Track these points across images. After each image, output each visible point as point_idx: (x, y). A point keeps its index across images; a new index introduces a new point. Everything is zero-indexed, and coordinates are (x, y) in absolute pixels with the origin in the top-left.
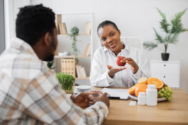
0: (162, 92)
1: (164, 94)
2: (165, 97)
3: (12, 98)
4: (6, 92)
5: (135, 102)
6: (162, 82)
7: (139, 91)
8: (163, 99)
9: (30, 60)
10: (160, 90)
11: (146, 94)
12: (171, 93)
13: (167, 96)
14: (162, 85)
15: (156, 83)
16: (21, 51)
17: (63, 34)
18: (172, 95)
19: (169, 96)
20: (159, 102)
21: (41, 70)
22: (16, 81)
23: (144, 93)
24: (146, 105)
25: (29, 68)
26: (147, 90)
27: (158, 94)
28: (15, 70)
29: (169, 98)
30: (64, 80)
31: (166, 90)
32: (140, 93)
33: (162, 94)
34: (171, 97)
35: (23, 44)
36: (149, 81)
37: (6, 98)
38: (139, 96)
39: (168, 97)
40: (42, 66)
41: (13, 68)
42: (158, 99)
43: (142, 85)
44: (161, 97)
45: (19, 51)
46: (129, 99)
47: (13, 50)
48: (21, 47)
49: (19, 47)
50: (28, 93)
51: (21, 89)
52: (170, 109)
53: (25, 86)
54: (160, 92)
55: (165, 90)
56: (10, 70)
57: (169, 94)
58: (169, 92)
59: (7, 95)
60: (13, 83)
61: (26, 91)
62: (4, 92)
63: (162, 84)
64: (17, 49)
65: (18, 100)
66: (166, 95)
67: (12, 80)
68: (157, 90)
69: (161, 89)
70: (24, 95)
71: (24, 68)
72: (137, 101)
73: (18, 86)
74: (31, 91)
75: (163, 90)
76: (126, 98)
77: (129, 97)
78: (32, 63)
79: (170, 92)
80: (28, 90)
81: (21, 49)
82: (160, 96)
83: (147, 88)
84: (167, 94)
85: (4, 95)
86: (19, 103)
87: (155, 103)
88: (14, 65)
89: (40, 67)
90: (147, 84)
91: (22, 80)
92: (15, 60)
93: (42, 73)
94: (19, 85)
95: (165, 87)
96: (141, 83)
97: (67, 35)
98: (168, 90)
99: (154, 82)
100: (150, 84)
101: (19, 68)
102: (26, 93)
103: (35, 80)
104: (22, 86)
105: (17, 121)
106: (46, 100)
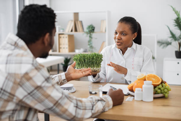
0: (159, 89)
1: (161, 90)
2: (162, 93)
3: (7, 92)
6: (160, 79)
8: (160, 95)
9: (22, 55)
10: (158, 87)
11: (142, 90)
12: (168, 90)
13: (164, 92)
14: (160, 82)
15: (154, 79)
16: (15, 47)
17: (80, 31)
18: (170, 92)
19: (166, 93)
20: (155, 98)
21: (33, 64)
22: (10, 76)
23: (141, 89)
24: (142, 100)
25: (21, 63)
26: (144, 86)
27: (154, 90)
28: (8, 65)
29: (166, 95)
31: (164, 87)
32: (136, 89)
33: (159, 91)
34: (168, 94)
35: (18, 40)
36: (147, 77)
39: (164, 93)
40: (33, 61)
41: (7, 63)
42: (154, 96)
43: (140, 81)
44: (158, 94)
45: (13, 47)
46: (128, 94)
47: (8, 46)
48: (16, 43)
49: (13, 43)
50: (21, 86)
51: (15, 83)
52: (164, 106)
53: (18, 80)
54: (156, 89)
55: (163, 86)
57: (166, 90)
58: (166, 89)
59: (2, 89)
60: (6, 78)
63: (160, 81)
64: (12, 45)
65: (12, 93)
66: (163, 91)
67: (6, 75)
69: (158, 85)
70: (17, 88)
71: (16, 63)
73: (11, 81)
74: (23, 84)
75: (160, 86)
78: (24, 59)
80: (21, 84)
81: (16, 45)
82: (157, 92)
83: (143, 84)
84: (164, 90)
86: (14, 95)
87: (152, 99)
88: (7, 61)
89: (31, 62)
90: (145, 80)
91: (15, 74)
93: (33, 68)
94: (13, 80)
95: (163, 84)
96: (139, 80)
97: (83, 33)
98: (165, 86)
99: (152, 79)
100: (148, 80)
101: (12, 63)
102: (19, 86)
103: (27, 74)
104: (15, 80)
105: (11, 112)
106: (38, 90)
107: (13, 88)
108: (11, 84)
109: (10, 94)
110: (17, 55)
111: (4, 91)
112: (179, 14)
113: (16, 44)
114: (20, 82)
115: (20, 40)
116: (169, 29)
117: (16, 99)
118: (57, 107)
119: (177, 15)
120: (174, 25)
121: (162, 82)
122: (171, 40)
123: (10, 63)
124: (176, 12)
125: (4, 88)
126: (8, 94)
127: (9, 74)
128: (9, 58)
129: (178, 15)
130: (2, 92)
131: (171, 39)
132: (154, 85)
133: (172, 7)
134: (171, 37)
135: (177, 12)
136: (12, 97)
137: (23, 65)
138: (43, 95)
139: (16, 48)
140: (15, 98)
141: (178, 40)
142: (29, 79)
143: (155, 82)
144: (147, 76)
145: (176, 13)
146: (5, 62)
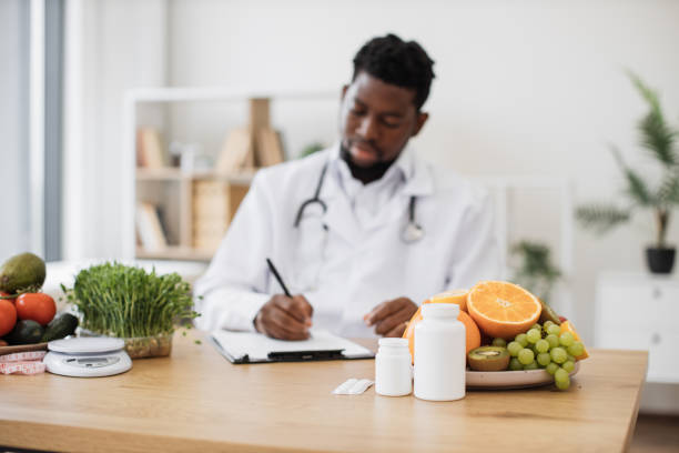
0: (530, 346)
2: (540, 367)
8: (534, 375)
10: (521, 337)
13: (552, 361)
14: (534, 316)
19: (560, 365)
29: (561, 376)
39: (552, 367)
55: (544, 335)
57: (558, 354)
66: (543, 358)
69: (525, 330)
75: (534, 334)
79: (564, 348)
84: (549, 352)
99: (498, 300)
141: (658, 203)
143: (511, 316)
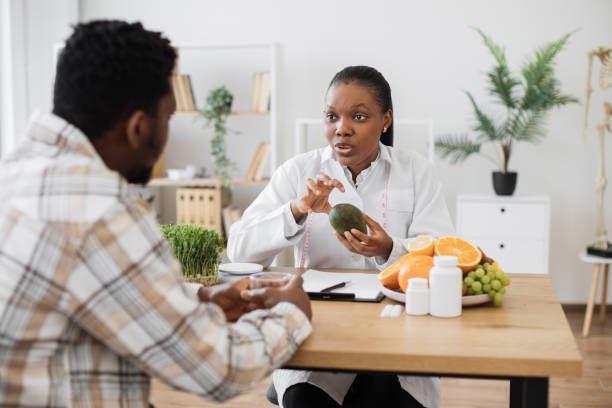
0: (477, 279)
1: (483, 284)
2: (484, 293)
3: (42, 277)
4: (25, 260)
5: (398, 307)
6: (478, 251)
7: (411, 274)
8: (481, 298)
9: (88, 171)
10: (472, 274)
11: (428, 285)
13: (492, 289)
14: (478, 260)
15: (460, 252)
16: (61, 149)
17: (183, 110)
18: (506, 288)
19: (497, 291)
20: (466, 307)
21: (119, 197)
22: (53, 229)
23: (425, 281)
24: (429, 314)
25: (85, 193)
26: (432, 271)
27: (464, 283)
28: (45, 199)
29: (498, 297)
30: (192, 243)
31: (490, 273)
32: (410, 281)
33: (477, 286)
34: (504, 293)
35: (65, 129)
36: (438, 247)
37: (24, 277)
38: (408, 290)
39: (493, 292)
40: (120, 188)
41: (42, 194)
42: (463, 300)
43: (419, 258)
44: (474, 293)
45: (54, 150)
46: (381, 299)
48: (59, 137)
49: (53, 139)
50: (84, 260)
51: (66, 251)
53: (76, 243)
54: (469, 280)
55: (486, 272)
56: (35, 200)
57: (496, 284)
58: (496, 278)
59: (28, 268)
60: (42, 236)
61: (80, 256)
62: (18, 262)
63: (477, 256)
64: (47, 144)
65: (59, 280)
66: (487, 287)
67: (40, 227)
68: (460, 272)
69: (474, 269)
70: (74, 267)
71: (70, 193)
72: (403, 304)
73: (56, 244)
75: (480, 272)
76: (373, 296)
77: (381, 293)
79: (499, 280)
80: (83, 254)
82: (470, 290)
83: (431, 265)
84: (490, 283)
85: (21, 270)
86: (63, 289)
87: (458, 311)
88: (43, 187)
89: (115, 191)
90: (433, 254)
91: (68, 224)
92: (45, 173)
93: (121, 207)
94: (61, 241)
95: (486, 264)
96: (416, 254)
97: (196, 114)
98: (494, 272)
99: (454, 249)
100: (443, 254)
101: (58, 194)
102: (78, 261)
103: (101, 223)
104: (68, 243)
105: (54, 346)
106: (130, 280)
107: (59, 267)
108: (55, 254)
109: (52, 283)
110: (72, 171)
111: (35, 273)
112: (503, 57)
113: (62, 141)
114: (82, 247)
115: (71, 128)
116: (474, 104)
117: (70, 301)
118: (182, 336)
119: (498, 60)
120: (489, 92)
121: (484, 261)
122: (479, 138)
123: (50, 194)
124: (494, 50)
125: (34, 266)
126: (45, 285)
127: (51, 225)
128: (48, 179)
129: (501, 58)
130: (30, 275)
131: (480, 133)
132: (462, 268)
133: (480, 32)
134: (477, 129)
135: (497, 48)
136: (57, 292)
137: (90, 199)
138: (144, 294)
139: (63, 151)
140: (66, 296)
141: (501, 137)
142: (108, 240)
143: (464, 261)
144: (439, 243)
145: (493, 52)
146: (37, 190)
